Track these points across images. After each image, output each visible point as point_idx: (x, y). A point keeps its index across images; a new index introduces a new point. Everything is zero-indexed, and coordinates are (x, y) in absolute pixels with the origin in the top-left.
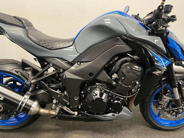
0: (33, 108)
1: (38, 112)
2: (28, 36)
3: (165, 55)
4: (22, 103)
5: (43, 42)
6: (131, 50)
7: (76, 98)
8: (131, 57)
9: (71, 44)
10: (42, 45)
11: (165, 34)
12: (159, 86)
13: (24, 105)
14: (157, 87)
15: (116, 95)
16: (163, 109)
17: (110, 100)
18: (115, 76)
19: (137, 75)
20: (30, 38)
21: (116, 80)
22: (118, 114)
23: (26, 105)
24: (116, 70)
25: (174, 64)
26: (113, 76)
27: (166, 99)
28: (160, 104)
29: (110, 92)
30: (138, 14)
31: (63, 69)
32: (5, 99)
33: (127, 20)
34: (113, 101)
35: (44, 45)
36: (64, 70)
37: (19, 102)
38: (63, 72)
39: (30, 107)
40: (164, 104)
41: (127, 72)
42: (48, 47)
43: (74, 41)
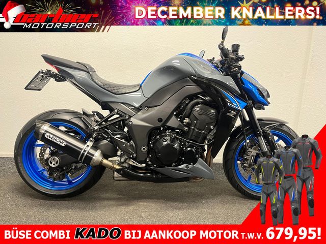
0: (96, 157)
1: (101, 162)
2: (93, 80)
3: (240, 95)
4: (85, 151)
5: (108, 86)
6: (202, 90)
7: (144, 149)
8: (202, 99)
9: (137, 89)
10: (107, 89)
11: (239, 75)
12: (242, 137)
13: (86, 153)
14: (240, 139)
15: (189, 142)
16: (250, 165)
17: (183, 148)
18: (187, 120)
19: (210, 118)
20: (95, 82)
21: (188, 125)
22: (193, 165)
23: (88, 153)
24: (187, 114)
25: (254, 108)
26: (185, 121)
27: (251, 152)
28: (246, 159)
29: (182, 139)
30: (214, 58)
31: (128, 115)
32: (66, 145)
33: (195, 61)
34: (186, 148)
35: (109, 89)
36: (130, 117)
37: (82, 149)
38: (128, 119)
39: (93, 155)
40: (250, 159)
41: (200, 115)
42: (113, 91)
43: (141, 86)
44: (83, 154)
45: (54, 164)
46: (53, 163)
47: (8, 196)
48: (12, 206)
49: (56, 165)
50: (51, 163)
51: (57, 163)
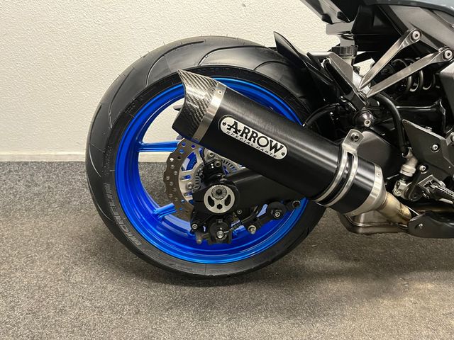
32: (288, 157)
44: (344, 181)
45: (220, 207)
46: (217, 203)
47: (79, 274)
48: (100, 312)
49: (224, 210)
50: (211, 203)
51: (227, 202)
